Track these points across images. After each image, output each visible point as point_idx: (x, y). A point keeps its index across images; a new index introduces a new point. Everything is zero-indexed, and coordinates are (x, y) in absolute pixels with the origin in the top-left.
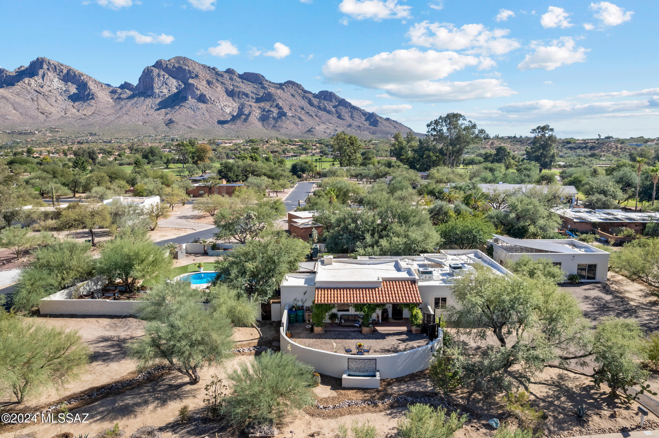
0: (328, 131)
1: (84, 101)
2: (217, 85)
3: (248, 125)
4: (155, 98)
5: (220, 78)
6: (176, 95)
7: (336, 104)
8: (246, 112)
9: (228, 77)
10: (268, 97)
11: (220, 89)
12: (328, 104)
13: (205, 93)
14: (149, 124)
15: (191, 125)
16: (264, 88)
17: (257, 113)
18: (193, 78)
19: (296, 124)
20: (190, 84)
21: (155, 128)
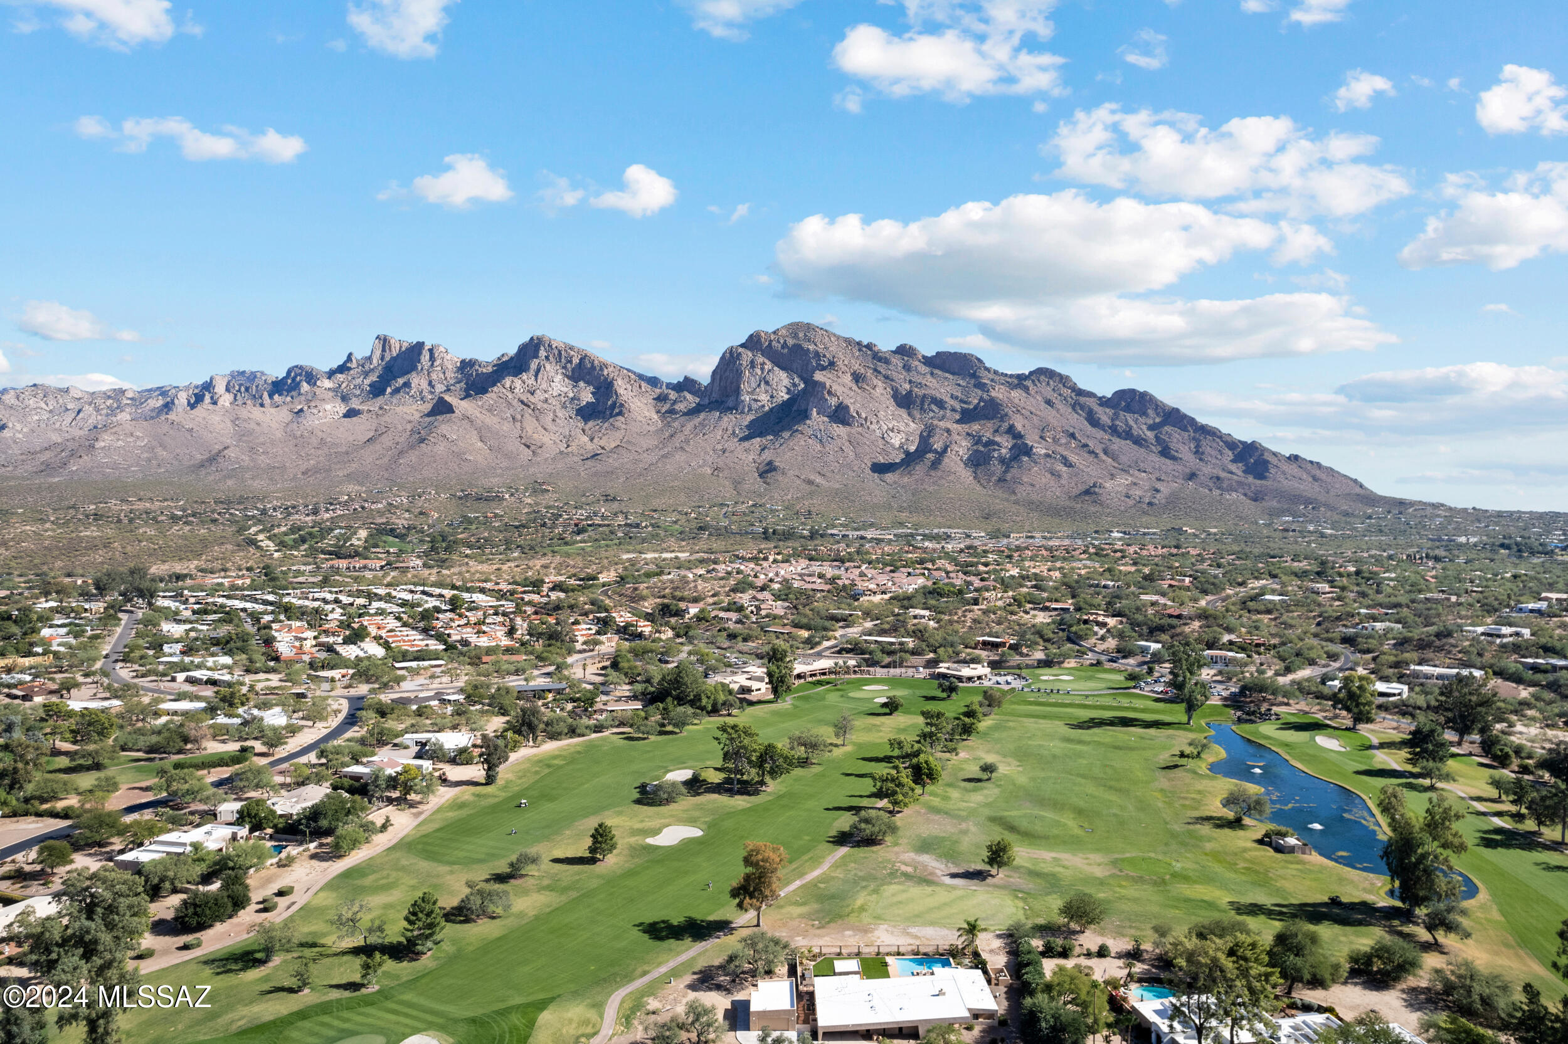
0: (1137, 493)
1: (605, 419)
2: (875, 381)
3: (940, 477)
4: (742, 412)
5: (882, 367)
6: (786, 406)
7: (1158, 420)
8: (938, 446)
9: (900, 364)
10: (990, 410)
11: (881, 390)
12: (1136, 421)
13: (848, 402)
14: (726, 472)
15: (812, 477)
16: (981, 386)
17: (962, 448)
18: (823, 368)
19: (1056, 475)
20: (816, 383)
21: (736, 484)
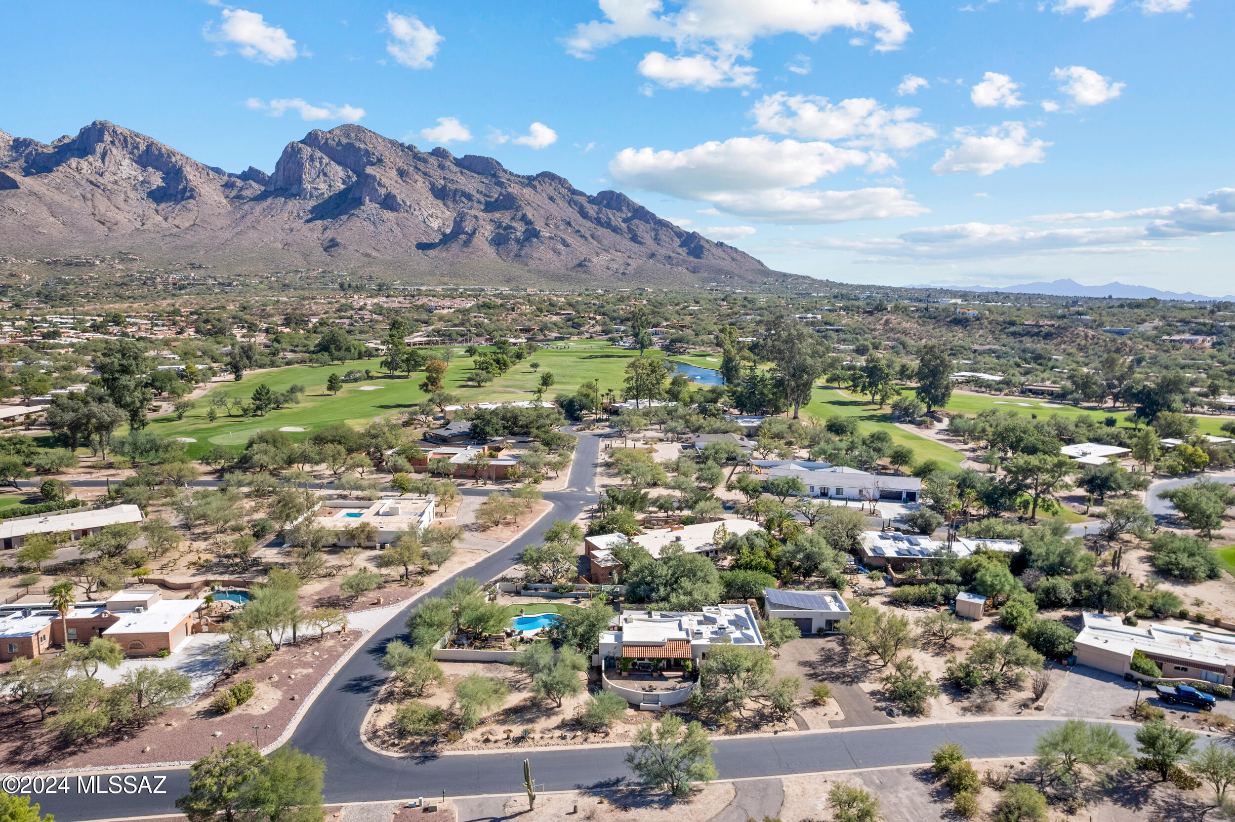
0: (614, 266)
1: (177, 202)
2: (416, 177)
3: (472, 253)
4: (305, 198)
5: (421, 165)
6: (342, 194)
7: (629, 215)
8: (468, 229)
9: (436, 164)
10: (507, 203)
11: (421, 184)
12: (614, 215)
13: (395, 192)
14: (295, 247)
15: (369, 252)
16: (500, 184)
17: (487, 230)
18: (373, 164)
19: (557, 252)
20: (368, 176)
21: (306, 256)
